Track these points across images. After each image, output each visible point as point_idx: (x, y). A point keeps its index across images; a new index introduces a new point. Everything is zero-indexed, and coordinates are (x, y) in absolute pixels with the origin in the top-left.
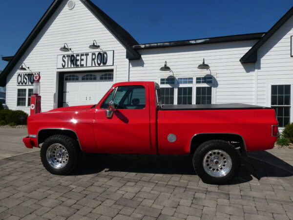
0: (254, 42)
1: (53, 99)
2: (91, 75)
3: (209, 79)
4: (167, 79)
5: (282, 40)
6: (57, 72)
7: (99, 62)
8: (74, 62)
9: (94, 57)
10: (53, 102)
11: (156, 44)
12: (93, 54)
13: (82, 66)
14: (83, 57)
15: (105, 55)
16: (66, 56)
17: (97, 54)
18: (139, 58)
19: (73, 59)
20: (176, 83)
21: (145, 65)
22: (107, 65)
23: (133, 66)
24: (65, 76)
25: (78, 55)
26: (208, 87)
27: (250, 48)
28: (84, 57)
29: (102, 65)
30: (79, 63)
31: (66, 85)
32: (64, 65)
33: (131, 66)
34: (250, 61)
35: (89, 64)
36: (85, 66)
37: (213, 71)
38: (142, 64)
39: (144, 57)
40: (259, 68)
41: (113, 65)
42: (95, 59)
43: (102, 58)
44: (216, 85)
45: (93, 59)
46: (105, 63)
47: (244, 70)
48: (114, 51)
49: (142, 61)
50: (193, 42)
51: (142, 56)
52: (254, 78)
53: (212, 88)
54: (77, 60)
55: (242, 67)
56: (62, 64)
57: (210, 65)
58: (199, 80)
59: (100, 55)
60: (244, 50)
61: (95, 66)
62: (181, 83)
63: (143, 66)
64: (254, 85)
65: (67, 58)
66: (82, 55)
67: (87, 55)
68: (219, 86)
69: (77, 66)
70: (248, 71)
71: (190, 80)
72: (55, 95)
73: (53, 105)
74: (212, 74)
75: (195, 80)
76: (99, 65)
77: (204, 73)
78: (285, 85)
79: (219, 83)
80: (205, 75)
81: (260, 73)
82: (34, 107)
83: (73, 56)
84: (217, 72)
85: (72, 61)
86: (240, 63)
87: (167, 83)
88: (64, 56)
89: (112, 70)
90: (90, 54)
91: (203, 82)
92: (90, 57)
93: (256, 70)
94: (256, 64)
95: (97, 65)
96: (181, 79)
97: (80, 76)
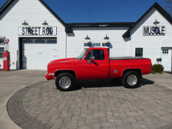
0: (128, 28)
1: (16, 54)
2: (41, 40)
3: (108, 44)
4: (87, 44)
5: (140, 28)
6: (18, 37)
7: (48, 33)
8: (31, 32)
9: (44, 29)
10: (16, 56)
11: (82, 25)
12: (44, 28)
13: (36, 34)
14: (36, 29)
15: (51, 29)
16: (25, 28)
17: (46, 28)
18: (72, 32)
19: (30, 30)
20: (92, 45)
21: (75, 36)
22: (53, 34)
23: (68, 36)
24: (23, 40)
25: (33, 28)
26: (108, 48)
27: (127, 30)
28: (38, 29)
29: (49, 34)
30: (34, 32)
31: (24, 45)
32: (23, 33)
33: (67, 36)
34: (127, 36)
35: (41, 34)
36: (38, 34)
37: (110, 41)
38: (73, 35)
39: (75, 32)
40: (130, 40)
41: (56, 35)
42: (45, 31)
43: (50, 30)
44: (111, 47)
45: (44, 31)
46: (51, 34)
47: (124, 41)
48: (57, 27)
49: (74, 33)
50: (101, 26)
51: (74, 31)
52: (128, 44)
53: (110, 49)
54: (33, 31)
55: (123, 39)
56: (22, 33)
57: (109, 37)
58: (103, 45)
59: (48, 29)
60: (124, 31)
61: (45, 35)
62: (95, 46)
63: (74, 36)
64: (128, 48)
65: (25, 29)
66: (36, 28)
67: (39, 28)
68: (113, 48)
69: (33, 34)
70: (126, 41)
71: (99, 44)
72: (17, 51)
73: (16, 57)
74: (110, 42)
75: (101, 45)
76: (48, 34)
77: (106, 41)
78: (139, 48)
79: (113, 46)
80: (107, 42)
81: (130, 42)
82: (6, 59)
83: (29, 28)
84: (112, 41)
85: (29, 31)
86: (122, 37)
87: (87, 46)
88: (23, 28)
89: (56, 38)
90: (42, 28)
91: (105, 46)
92: (41, 30)
93: (129, 41)
94: (129, 38)
95: (46, 34)
96: (95, 44)
97: (34, 40)
